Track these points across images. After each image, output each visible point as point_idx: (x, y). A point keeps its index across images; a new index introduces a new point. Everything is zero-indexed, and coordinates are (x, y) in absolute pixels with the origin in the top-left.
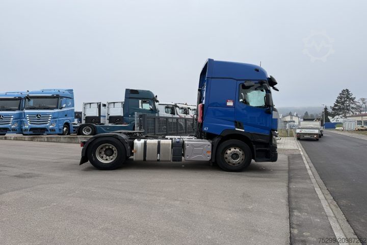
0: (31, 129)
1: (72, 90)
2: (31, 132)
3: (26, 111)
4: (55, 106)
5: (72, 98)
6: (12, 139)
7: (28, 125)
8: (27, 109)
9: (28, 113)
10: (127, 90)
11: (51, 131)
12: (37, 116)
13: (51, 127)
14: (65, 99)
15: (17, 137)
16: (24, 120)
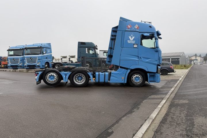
0: (28, 66)
1: (50, 44)
2: (28, 68)
3: (25, 56)
4: (40, 53)
5: (50, 48)
6: (18, 71)
7: (26, 64)
8: (26, 55)
9: (26, 57)
10: (79, 42)
11: (38, 67)
12: (31, 58)
13: (38, 64)
14: (45, 48)
15: (20, 70)
16: (24, 61)
